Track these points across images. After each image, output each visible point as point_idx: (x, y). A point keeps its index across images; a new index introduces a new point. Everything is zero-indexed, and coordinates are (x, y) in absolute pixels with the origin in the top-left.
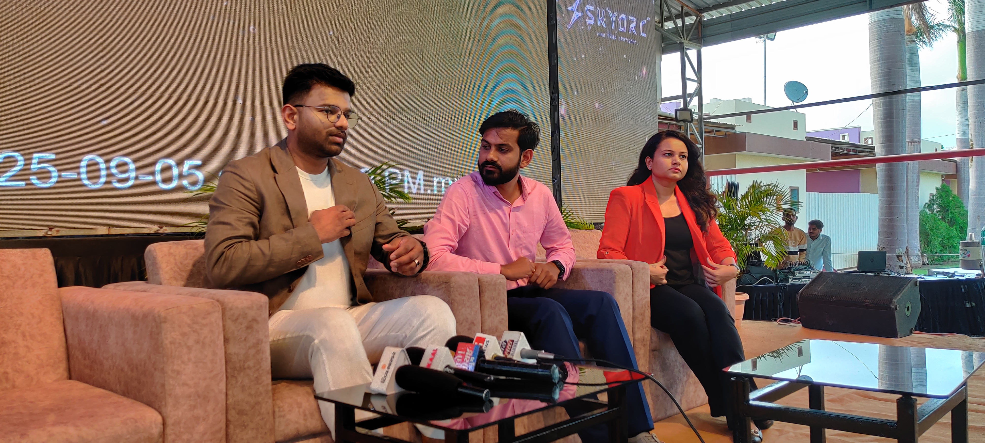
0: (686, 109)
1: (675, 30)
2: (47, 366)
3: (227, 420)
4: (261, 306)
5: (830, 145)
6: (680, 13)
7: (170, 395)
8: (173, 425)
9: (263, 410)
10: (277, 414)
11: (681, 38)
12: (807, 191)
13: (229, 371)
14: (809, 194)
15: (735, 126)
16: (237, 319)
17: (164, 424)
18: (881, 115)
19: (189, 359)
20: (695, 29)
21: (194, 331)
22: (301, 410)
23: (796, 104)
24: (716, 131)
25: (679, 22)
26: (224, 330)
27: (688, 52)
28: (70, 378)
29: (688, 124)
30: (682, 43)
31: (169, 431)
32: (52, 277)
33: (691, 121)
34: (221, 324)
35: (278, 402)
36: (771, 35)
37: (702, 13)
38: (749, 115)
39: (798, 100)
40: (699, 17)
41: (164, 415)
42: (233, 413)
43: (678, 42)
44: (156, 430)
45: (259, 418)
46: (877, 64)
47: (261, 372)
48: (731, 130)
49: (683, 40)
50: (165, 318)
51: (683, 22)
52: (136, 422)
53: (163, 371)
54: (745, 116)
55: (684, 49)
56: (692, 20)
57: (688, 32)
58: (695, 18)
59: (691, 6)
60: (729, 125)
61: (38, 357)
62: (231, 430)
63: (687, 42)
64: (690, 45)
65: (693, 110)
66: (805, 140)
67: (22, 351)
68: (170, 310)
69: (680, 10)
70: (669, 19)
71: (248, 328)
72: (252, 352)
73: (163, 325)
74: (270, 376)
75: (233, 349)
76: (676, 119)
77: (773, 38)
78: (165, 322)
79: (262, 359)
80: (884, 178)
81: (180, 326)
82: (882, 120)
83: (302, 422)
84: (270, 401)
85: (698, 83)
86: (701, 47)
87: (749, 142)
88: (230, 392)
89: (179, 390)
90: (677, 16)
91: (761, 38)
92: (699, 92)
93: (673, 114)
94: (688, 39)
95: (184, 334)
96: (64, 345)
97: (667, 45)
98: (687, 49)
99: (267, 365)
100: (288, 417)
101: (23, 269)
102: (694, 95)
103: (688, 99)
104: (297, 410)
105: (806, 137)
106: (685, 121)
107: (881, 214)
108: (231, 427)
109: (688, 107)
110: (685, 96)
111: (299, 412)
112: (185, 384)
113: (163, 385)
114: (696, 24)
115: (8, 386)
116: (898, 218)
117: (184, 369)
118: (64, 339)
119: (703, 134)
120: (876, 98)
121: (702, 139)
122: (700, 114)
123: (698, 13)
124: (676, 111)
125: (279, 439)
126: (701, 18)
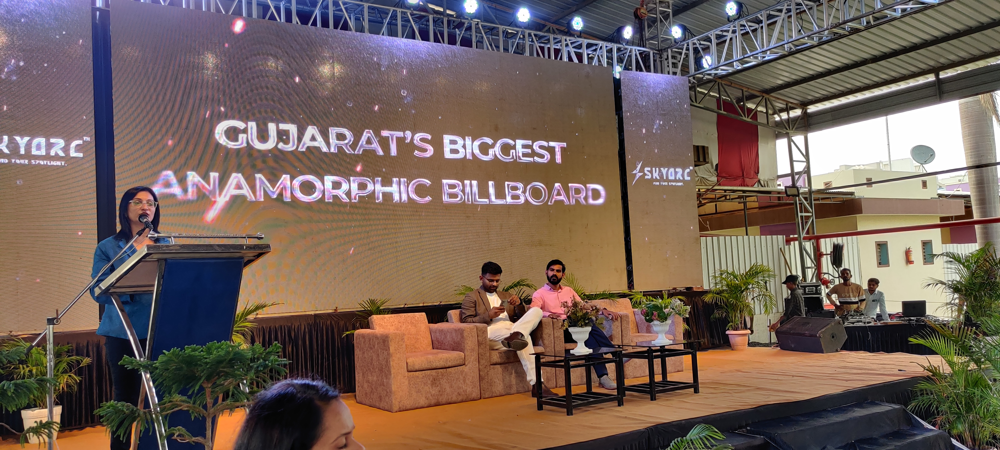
0: (794, 186)
1: (781, 122)
2: (428, 346)
5: (963, 200)
6: (784, 108)
7: (466, 350)
8: (467, 356)
9: (487, 355)
11: (787, 129)
13: (479, 344)
14: (946, 247)
15: (854, 192)
16: (480, 331)
18: (975, 183)
19: (470, 340)
20: (801, 120)
21: (470, 334)
24: (833, 198)
25: (784, 115)
27: (794, 138)
28: (433, 349)
29: (797, 198)
30: (789, 133)
31: (466, 358)
32: (426, 321)
33: (799, 195)
34: (477, 333)
39: (925, 162)
40: (804, 110)
41: (465, 354)
42: (480, 355)
43: (784, 133)
44: (463, 357)
47: (486, 345)
48: (850, 196)
49: (788, 131)
51: (788, 115)
53: (464, 343)
56: (798, 112)
57: (794, 123)
58: (800, 111)
59: (794, 102)
61: (426, 343)
63: (792, 132)
64: (796, 133)
65: (800, 186)
66: (937, 197)
67: (422, 341)
69: (784, 105)
75: (479, 338)
76: (786, 194)
78: (464, 331)
81: (467, 332)
83: (497, 360)
84: (489, 353)
85: (807, 163)
86: (808, 133)
87: (865, 205)
88: (479, 350)
92: (807, 171)
93: (783, 190)
94: (794, 129)
96: (431, 340)
98: (792, 136)
100: (493, 358)
101: (420, 319)
102: (803, 173)
103: (797, 177)
105: (937, 195)
106: (793, 195)
108: (480, 359)
109: (797, 184)
110: (792, 174)
111: (496, 357)
112: (469, 346)
113: (464, 347)
114: (801, 116)
117: (467, 342)
118: (431, 338)
121: (812, 209)
122: (809, 188)
123: (803, 107)
124: (786, 187)
125: (492, 363)
126: (806, 110)
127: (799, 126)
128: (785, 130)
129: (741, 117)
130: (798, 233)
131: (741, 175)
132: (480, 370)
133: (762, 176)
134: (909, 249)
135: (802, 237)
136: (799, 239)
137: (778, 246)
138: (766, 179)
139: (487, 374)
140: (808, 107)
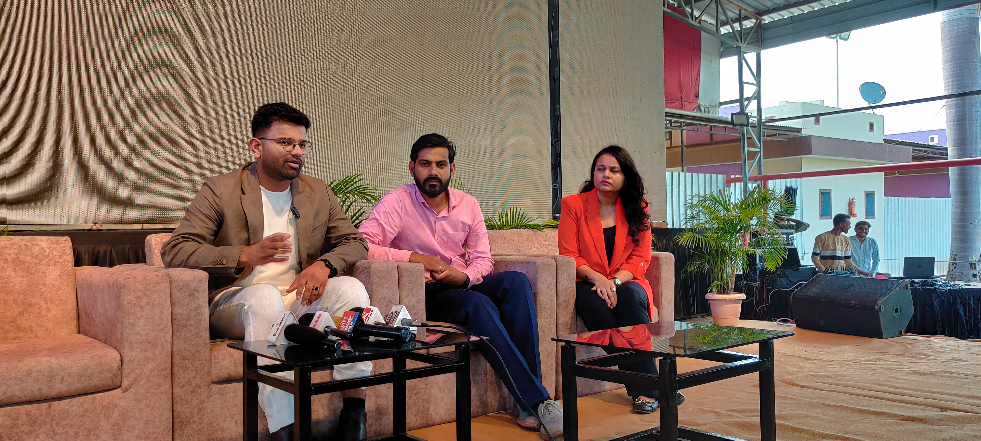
0: (742, 113)
1: (732, 35)
2: (62, 323)
3: (172, 363)
4: (202, 280)
5: (911, 147)
6: (737, 16)
7: (127, 340)
8: (128, 362)
9: (202, 357)
10: (213, 361)
11: (738, 42)
12: (885, 196)
13: (174, 326)
14: (888, 200)
15: (801, 129)
16: (181, 289)
17: (122, 360)
18: (953, 117)
19: (142, 316)
20: (754, 33)
21: (146, 296)
22: (233, 359)
23: (872, 105)
24: (780, 134)
25: (737, 26)
26: (171, 296)
27: (746, 55)
28: (79, 333)
29: (745, 128)
30: (740, 47)
31: (125, 366)
32: (70, 258)
33: (747, 126)
34: (168, 292)
35: (215, 352)
36: (843, 35)
37: (761, 16)
38: (817, 117)
39: (875, 101)
40: (759, 21)
41: (123, 355)
42: (177, 358)
43: (735, 46)
44: (115, 365)
45: (198, 362)
46: (949, 65)
47: (200, 329)
48: (796, 134)
49: (740, 44)
50: (124, 285)
51: (741, 26)
52: (101, 358)
53: (122, 323)
54: (813, 118)
55: (742, 52)
56: (752, 22)
57: (747, 36)
58: (754, 21)
59: (750, 9)
60: (796, 128)
61: (55, 316)
62: (176, 370)
63: (744, 45)
64: (747, 48)
65: (749, 114)
66: (883, 142)
67: (44, 312)
68: (128, 280)
69: (738, 12)
70: (724, 24)
71: (190, 295)
72: (193, 313)
73: (122, 290)
74: (208, 333)
75: (178, 310)
76: (732, 123)
77: (847, 38)
78: (124, 288)
79: (201, 319)
80: (956, 183)
81: (135, 292)
82: (954, 123)
83: (233, 368)
84: (208, 351)
85: (757, 86)
86: (760, 50)
87: (814, 144)
88: (175, 342)
89: (133, 338)
90: (734, 21)
91: (833, 38)
92: (758, 96)
93: (729, 118)
94: (746, 43)
95: (138, 297)
96: (76, 308)
97: (726, 49)
98: (744, 53)
99: (206, 324)
100: (221, 363)
101: (48, 251)
102: (753, 98)
103: (746, 103)
104: (229, 359)
105: (884, 140)
106: (741, 125)
107: (954, 219)
108: (176, 368)
109: (745, 111)
110: (741, 100)
111: (230, 360)
112: (138, 334)
113: (122, 333)
114: (755, 27)
115: (32, 336)
116: (971, 224)
117: (138, 322)
118: (76, 304)
119: (762, 138)
120: (948, 100)
121: (760, 143)
122: (759, 117)
123: (758, 16)
124: (732, 115)
125: (214, 380)
126: (761, 21)
127: (750, 41)
128: (736, 42)
129: (688, 19)
130: (743, 173)
131: (680, 97)
132: (176, 398)
133: (703, 101)
134: (853, 199)
135: (748, 176)
136: (744, 179)
137: (717, 187)
138: (707, 104)
139: (201, 410)
140: (763, 17)
